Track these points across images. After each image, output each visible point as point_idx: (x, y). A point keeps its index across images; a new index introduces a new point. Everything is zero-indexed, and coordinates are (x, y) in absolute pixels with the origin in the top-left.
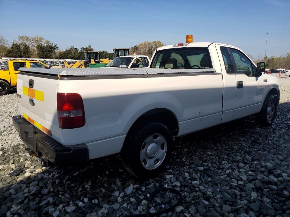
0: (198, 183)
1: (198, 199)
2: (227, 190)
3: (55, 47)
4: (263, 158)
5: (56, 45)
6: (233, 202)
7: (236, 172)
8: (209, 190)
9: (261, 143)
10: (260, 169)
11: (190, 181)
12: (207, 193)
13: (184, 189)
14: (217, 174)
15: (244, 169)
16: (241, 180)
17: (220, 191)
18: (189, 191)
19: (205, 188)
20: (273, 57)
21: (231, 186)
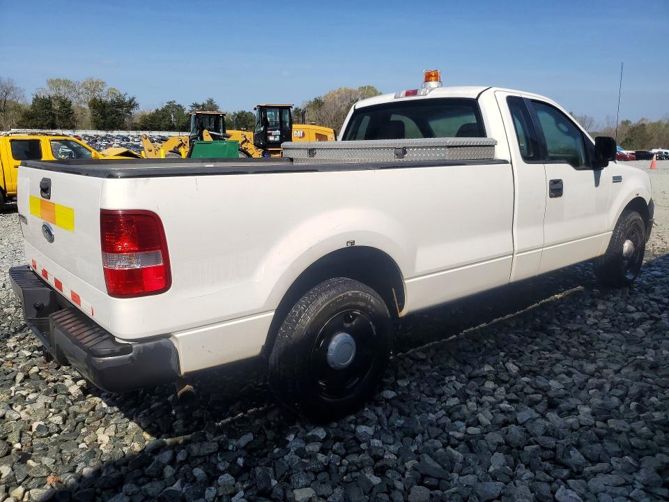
0: (370, 431)
1: (359, 469)
2: (436, 449)
3: (130, 103)
4: (547, 370)
5: (133, 99)
6: (440, 479)
7: (470, 404)
8: (392, 448)
9: (554, 333)
10: (531, 396)
11: (353, 426)
12: (385, 457)
13: (332, 447)
14: (424, 409)
15: (493, 396)
16: (477, 423)
17: (416, 452)
18: (343, 451)
19: (383, 443)
20: (644, 122)
21: (448, 438)
